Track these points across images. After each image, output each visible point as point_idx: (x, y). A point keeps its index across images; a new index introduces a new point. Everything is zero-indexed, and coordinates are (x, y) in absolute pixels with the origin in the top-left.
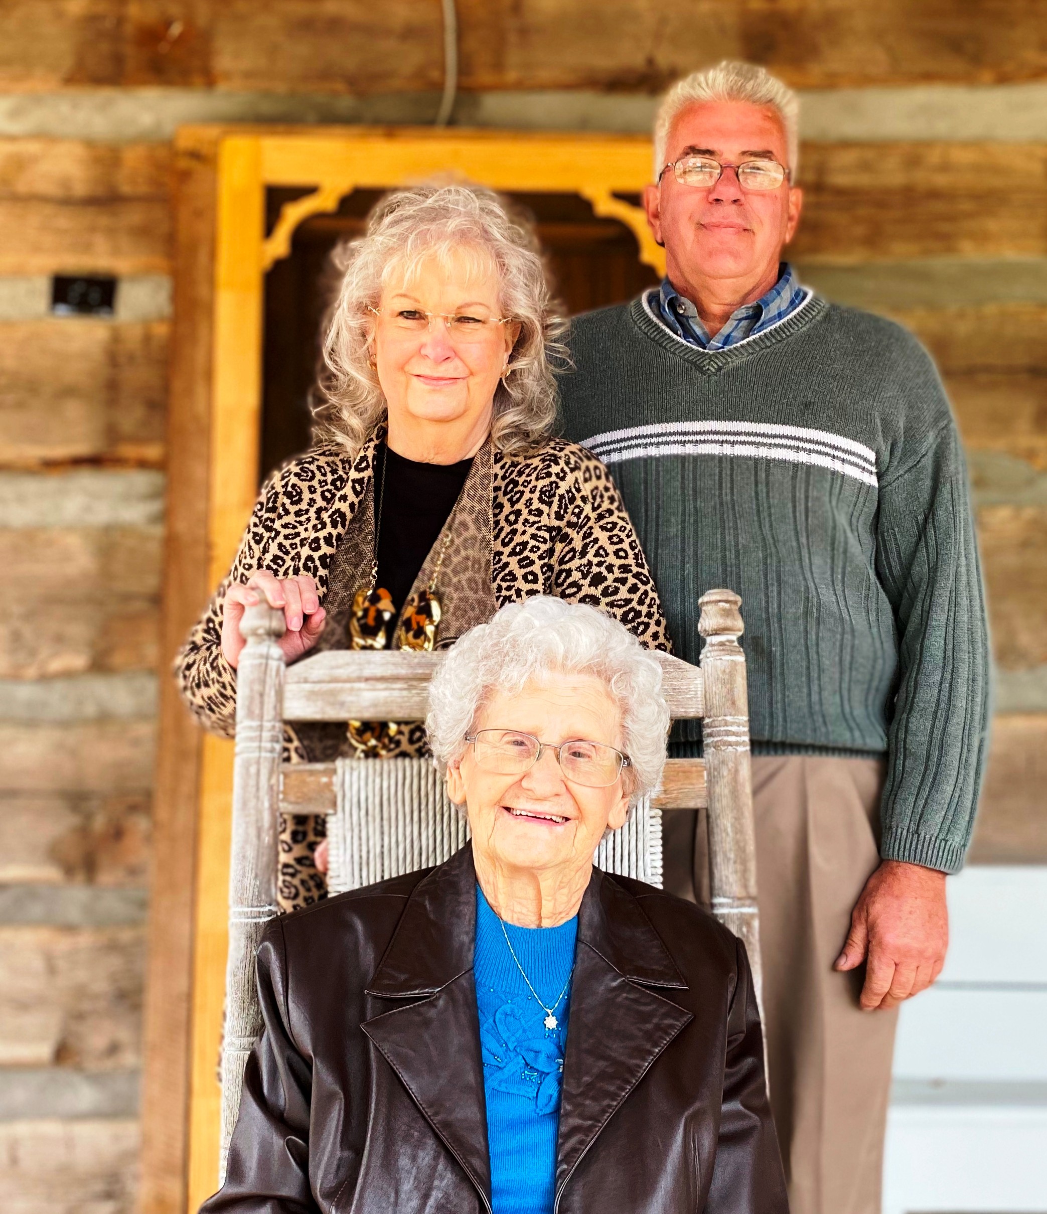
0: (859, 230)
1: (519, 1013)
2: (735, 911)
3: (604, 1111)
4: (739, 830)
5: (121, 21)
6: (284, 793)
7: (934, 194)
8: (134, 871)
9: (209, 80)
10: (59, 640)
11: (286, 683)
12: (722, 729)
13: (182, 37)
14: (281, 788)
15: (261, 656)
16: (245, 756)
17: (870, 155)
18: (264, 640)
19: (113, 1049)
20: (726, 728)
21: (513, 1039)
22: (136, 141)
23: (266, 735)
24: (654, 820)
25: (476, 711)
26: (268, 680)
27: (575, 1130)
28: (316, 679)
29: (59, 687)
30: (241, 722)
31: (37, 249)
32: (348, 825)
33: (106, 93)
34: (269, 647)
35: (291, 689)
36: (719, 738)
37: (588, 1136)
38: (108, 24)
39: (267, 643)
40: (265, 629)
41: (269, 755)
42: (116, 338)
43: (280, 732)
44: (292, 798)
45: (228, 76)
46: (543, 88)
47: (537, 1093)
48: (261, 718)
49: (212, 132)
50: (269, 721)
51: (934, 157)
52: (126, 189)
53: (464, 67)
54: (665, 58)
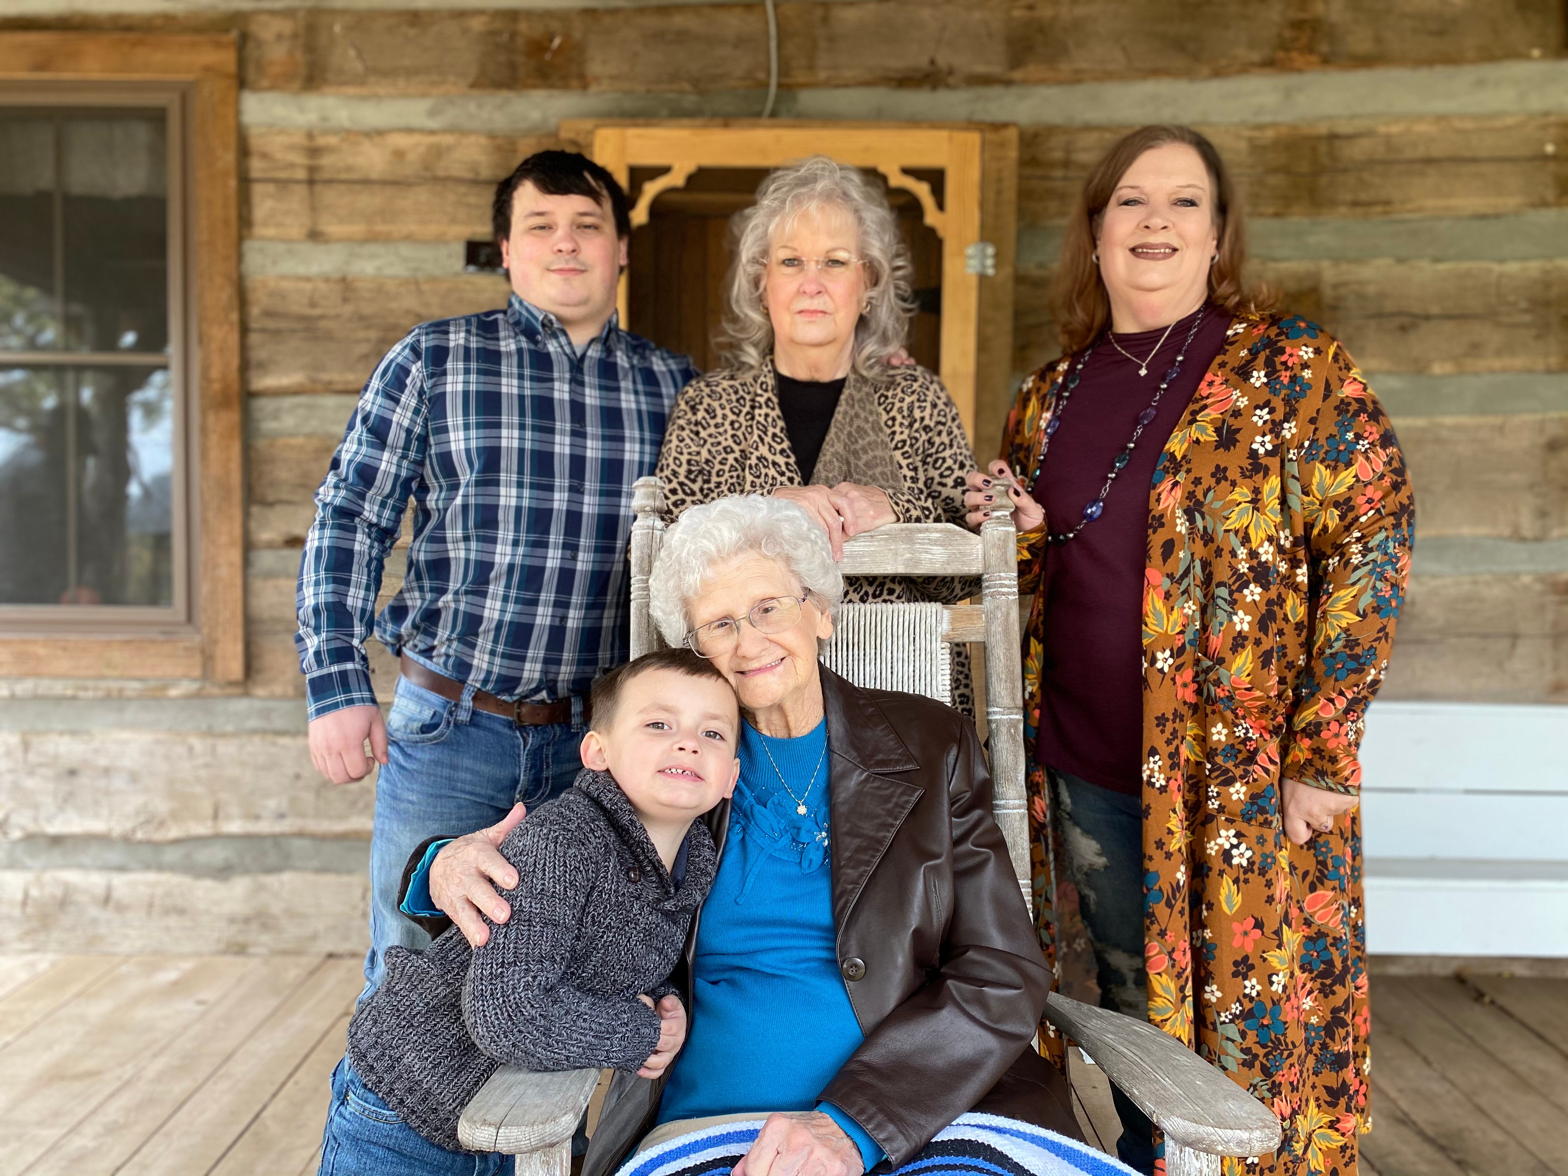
2: (1006, 717)
4: (1009, 658)
5: (513, 35)
9: (584, 84)
12: (997, 582)
13: (561, 49)
18: (649, 514)
20: (999, 582)
22: (527, 133)
24: (944, 650)
31: (453, 221)
33: (504, 94)
34: (654, 520)
36: (995, 590)
38: (505, 37)
39: (652, 517)
40: (651, 507)
45: (597, 79)
46: (846, 85)
49: (588, 125)
53: (784, 69)
54: (943, 60)
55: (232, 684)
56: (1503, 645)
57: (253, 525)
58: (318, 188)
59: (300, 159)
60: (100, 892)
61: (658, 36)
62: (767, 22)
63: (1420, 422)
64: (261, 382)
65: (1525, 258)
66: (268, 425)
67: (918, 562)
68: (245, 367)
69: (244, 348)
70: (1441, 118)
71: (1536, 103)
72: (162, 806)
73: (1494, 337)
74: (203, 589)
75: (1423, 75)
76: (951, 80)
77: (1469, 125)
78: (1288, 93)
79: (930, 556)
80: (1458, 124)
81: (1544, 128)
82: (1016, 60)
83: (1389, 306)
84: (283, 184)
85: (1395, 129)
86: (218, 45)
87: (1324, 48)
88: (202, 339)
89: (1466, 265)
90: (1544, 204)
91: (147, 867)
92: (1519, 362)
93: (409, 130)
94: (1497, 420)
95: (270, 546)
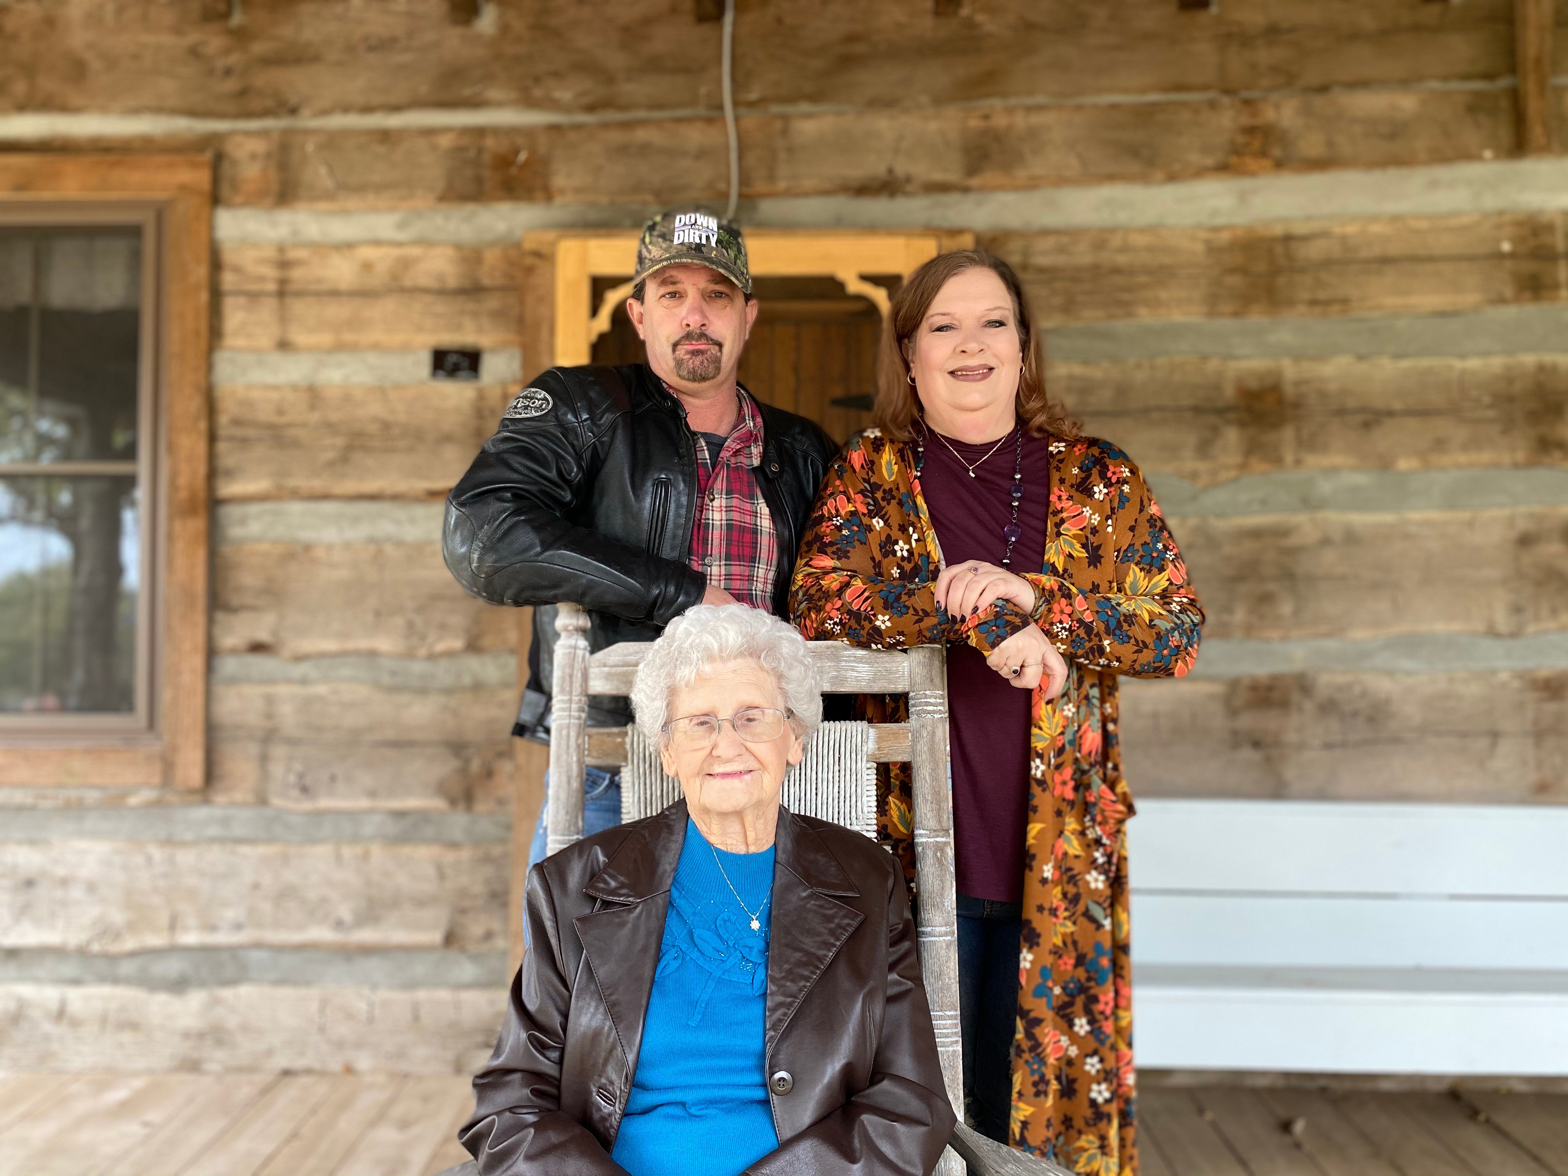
0: (1057, 301)
1: (733, 918)
2: (932, 840)
3: (801, 990)
4: (935, 779)
5: (480, 150)
6: (589, 750)
7: (1116, 271)
8: (501, 802)
9: (549, 196)
10: (443, 627)
11: (590, 667)
12: (923, 700)
13: (526, 163)
14: (586, 746)
15: (570, 647)
16: (559, 722)
17: (1065, 240)
18: (573, 635)
19: (489, 936)
20: (925, 700)
21: (732, 938)
22: (493, 244)
23: (574, 706)
24: (870, 770)
25: (667, 706)
26: (576, 665)
27: (780, 1005)
28: (612, 664)
29: (444, 663)
30: (556, 697)
31: (420, 329)
32: (636, 775)
33: (470, 208)
34: (577, 640)
35: (593, 671)
36: (920, 708)
37: (789, 1009)
38: (471, 154)
39: (575, 637)
40: (574, 627)
41: (576, 721)
42: (481, 396)
43: (585, 704)
44: (595, 754)
45: (562, 192)
46: (806, 194)
47: (753, 980)
48: (571, 693)
49: (551, 236)
50: (577, 696)
51: (1116, 241)
52: (486, 281)
53: (745, 180)
54: (902, 168)
55: (192, 791)
56: (1482, 744)
57: (217, 631)
58: (289, 300)
59: (270, 272)
60: (54, 1006)
61: (623, 150)
62: (726, 134)
63: (1388, 518)
64: (228, 489)
65: (1486, 354)
66: (235, 532)
67: (844, 679)
68: (212, 474)
69: (212, 456)
70: (1396, 218)
71: (1491, 202)
72: (118, 917)
73: (1461, 433)
74: (165, 696)
75: (1376, 177)
76: (909, 188)
77: (1424, 224)
78: (1243, 197)
79: (855, 674)
80: (1415, 224)
81: (1499, 226)
82: (972, 170)
83: (1351, 403)
84: (254, 297)
85: (1351, 229)
86: (194, 165)
87: (1277, 152)
88: (171, 448)
89: (1425, 362)
90: (1502, 300)
91: (102, 979)
92: (1486, 456)
93: (377, 243)
94: (1466, 515)
95: (234, 651)
